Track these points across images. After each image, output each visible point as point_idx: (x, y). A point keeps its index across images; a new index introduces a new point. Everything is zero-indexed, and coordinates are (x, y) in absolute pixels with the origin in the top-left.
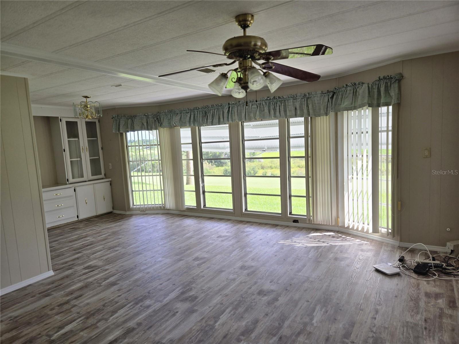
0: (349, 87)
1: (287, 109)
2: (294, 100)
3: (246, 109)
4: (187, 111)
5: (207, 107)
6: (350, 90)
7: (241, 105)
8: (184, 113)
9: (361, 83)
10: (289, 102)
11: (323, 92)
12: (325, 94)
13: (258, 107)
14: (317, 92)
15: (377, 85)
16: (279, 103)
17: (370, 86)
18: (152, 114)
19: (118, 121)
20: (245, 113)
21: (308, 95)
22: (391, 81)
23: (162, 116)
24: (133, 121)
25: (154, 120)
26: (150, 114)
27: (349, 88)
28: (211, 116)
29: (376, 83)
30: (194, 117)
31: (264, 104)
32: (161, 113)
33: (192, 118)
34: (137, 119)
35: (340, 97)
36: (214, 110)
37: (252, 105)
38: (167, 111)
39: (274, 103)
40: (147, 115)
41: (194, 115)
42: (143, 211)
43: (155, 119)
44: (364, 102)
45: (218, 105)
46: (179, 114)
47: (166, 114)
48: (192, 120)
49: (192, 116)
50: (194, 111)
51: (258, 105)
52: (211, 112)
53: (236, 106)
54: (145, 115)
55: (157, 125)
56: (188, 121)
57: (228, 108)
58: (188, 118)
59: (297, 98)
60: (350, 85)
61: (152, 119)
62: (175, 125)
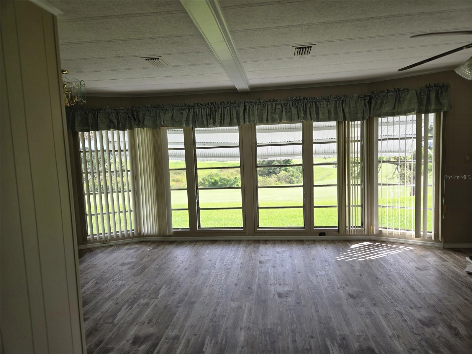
0: (391, 92)
1: (320, 111)
2: (327, 103)
3: (268, 109)
4: (183, 108)
5: (214, 103)
6: (392, 95)
7: (261, 104)
8: (177, 109)
9: (405, 89)
10: (321, 104)
11: (360, 96)
12: (361, 98)
13: (284, 108)
14: (354, 96)
15: (426, 92)
16: (309, 104)
17: (418, 92)
18: (124, 108)
19: (71, 115)
20: (266, 114)
21: (343, 97)
22: (442, 89)
23: (141, 112)
24: (96, 116)
25: (127, 116)
26: (122, 108)
27: (390, 94)
28: (220, 115)
29: (424, 90)
30: (194, 115)
31: (291, 104)
32: (139, 108)
33: (191, 117)
34: (102, 113)
35: (379, 102)
36: (224, 108)
37: (276, 105)
38: (149, 105)
39: (304, 104)
40: (117, 109)
41: (194, 113)
42: (105, 242)
43: (130, 115)
44: (410, 108)
45: (230, 102)
46: (170, 111)
47: (148, 110)
48: (191, 119)
49: (191, 114)
50: (193, 108)
51: (283, 105)
52: (220, 110)
53: (254, 105)
54: (114, 109)
55: (133, 124)
56: (186, 120)
57: (243, 107)
58: (185, 116)
59: (331, 100)
60: (392, 90)
61: (124, 116)
62: (163, 125)
